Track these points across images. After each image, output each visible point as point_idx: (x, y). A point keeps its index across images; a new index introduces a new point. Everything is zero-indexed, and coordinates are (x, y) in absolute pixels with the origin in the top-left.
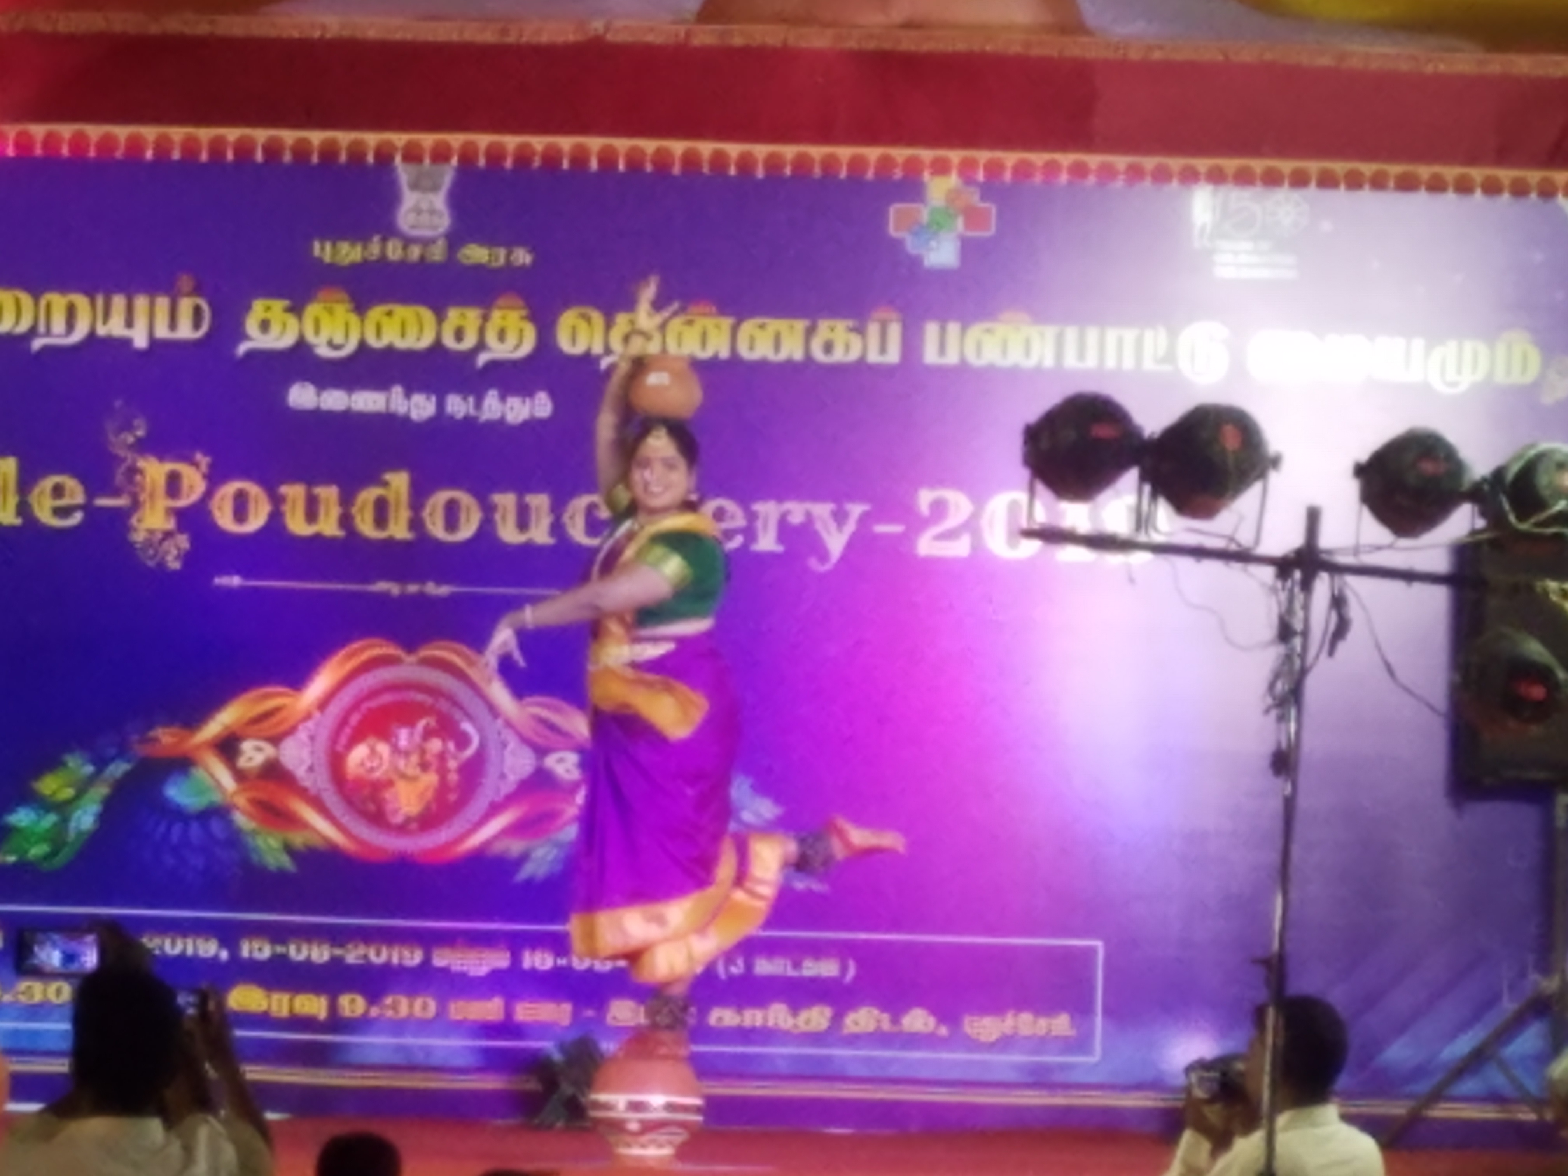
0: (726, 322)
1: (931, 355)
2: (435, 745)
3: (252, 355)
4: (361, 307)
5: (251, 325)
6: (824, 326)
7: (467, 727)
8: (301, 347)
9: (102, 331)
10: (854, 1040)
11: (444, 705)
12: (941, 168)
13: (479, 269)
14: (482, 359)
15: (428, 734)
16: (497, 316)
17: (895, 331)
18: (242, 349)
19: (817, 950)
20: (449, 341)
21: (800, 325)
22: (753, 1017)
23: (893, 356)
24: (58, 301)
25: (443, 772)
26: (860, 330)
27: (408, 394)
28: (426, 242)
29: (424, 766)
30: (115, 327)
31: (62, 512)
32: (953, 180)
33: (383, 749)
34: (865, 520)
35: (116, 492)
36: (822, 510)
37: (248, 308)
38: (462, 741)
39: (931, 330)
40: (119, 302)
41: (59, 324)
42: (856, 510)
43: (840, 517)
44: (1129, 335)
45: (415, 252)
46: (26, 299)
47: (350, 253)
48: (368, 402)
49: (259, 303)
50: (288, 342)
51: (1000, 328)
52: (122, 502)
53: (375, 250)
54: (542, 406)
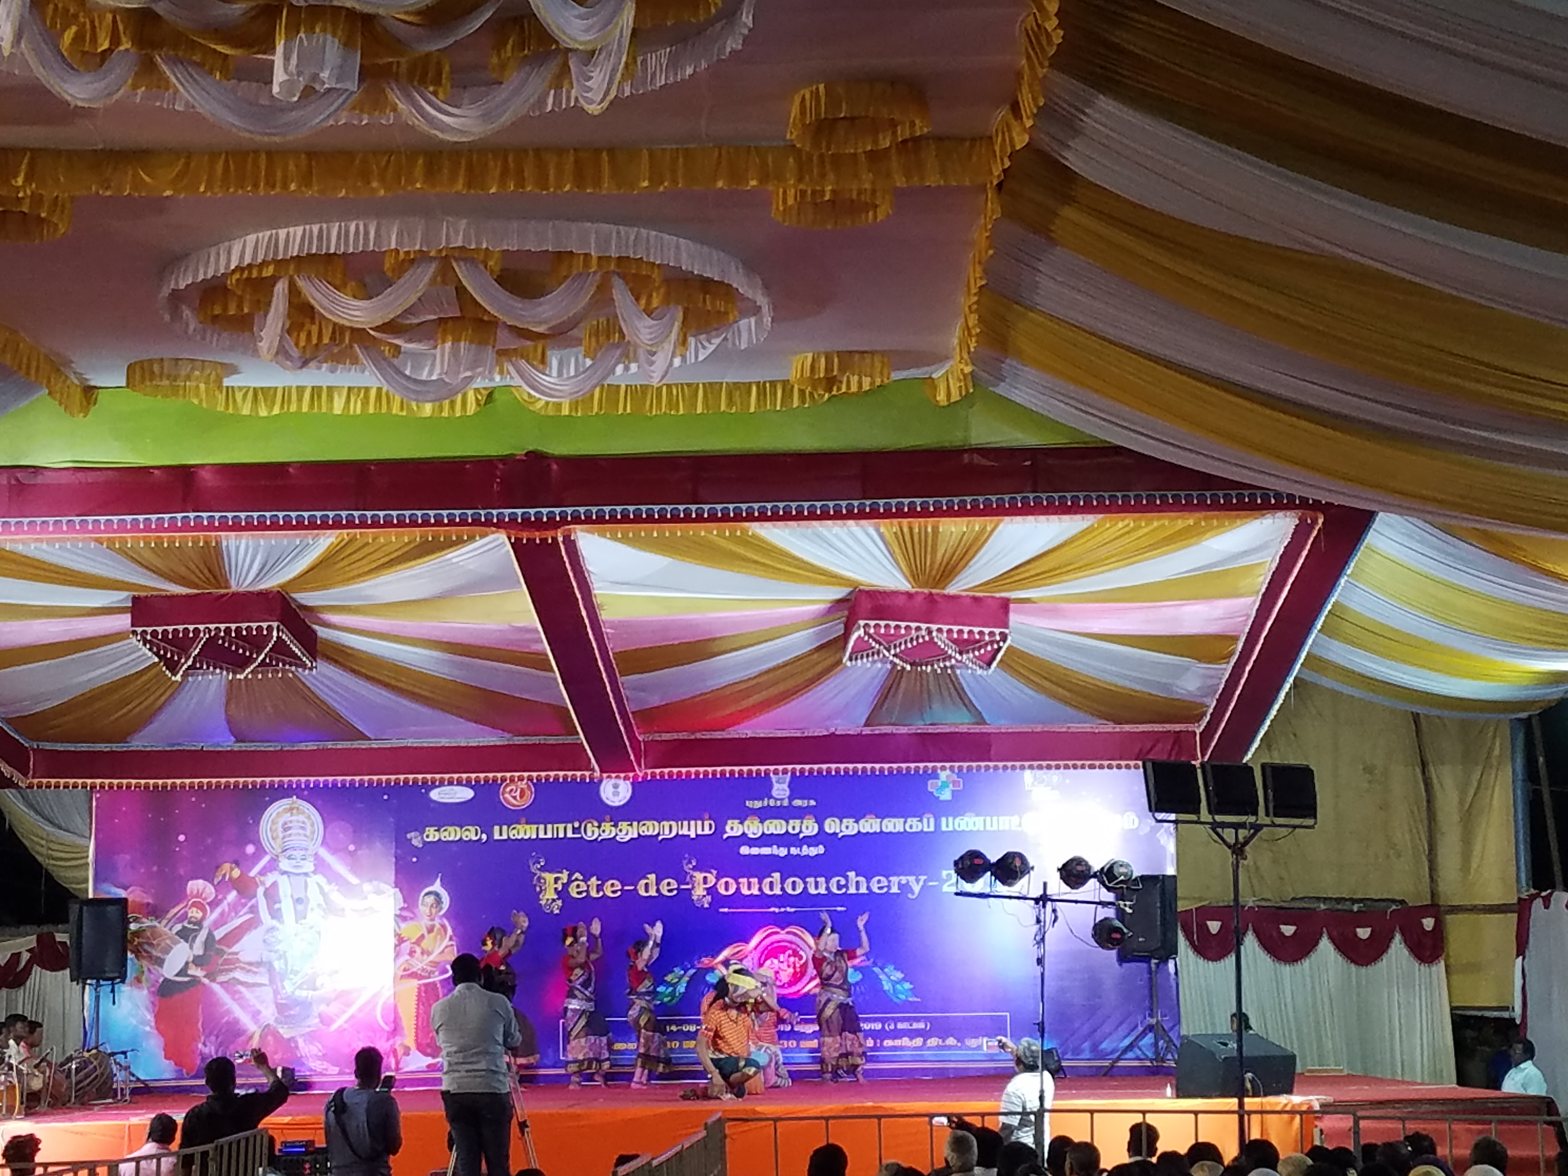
0: (879, 820)
1: (944, 828)
2: (792, 959)
3: (728, 838)
4: (762, 822)
5: (728, 828)
6: (909, 820)
7: (801, 953)
8: (744, 834)
9: (680, 833)
10: (929, 1049)
11: (794, 946)
12: (943, 768)
13: (800, 807)
14: (801, 836)
16: (805, 821)
17: (932, 821)
18: (725, 836)
19: (917, 1020)
20: (791, 831)
21: (902, 820)
22: (897, 1042)
23: (932, 829)
24: (666, 824)
25: (794, 967)
26: (921, 821)
27: (778, 847)
28: (782, 799)
29: (789, 966)
30: (684, 831)
31: (670, 891)
32: (948, 772)
33: (775, 961)
34: (925, 881)
35: (687, 884)
36: (912, 879)
37: (726, 823)
39: (944, 820)
40: (685, 823)
41: (667, 831)
42: (923, 878)
43: (918, 881)
44: (1007, 818)
45: (779, 803)
46: (656, 823)
47: (758, 804)
48: (766, 851)
49: (730, 822)
50: (739, 833)
51: (966, 819)
52: (689, 887)
53: (766, 803)
54: (821, 849)
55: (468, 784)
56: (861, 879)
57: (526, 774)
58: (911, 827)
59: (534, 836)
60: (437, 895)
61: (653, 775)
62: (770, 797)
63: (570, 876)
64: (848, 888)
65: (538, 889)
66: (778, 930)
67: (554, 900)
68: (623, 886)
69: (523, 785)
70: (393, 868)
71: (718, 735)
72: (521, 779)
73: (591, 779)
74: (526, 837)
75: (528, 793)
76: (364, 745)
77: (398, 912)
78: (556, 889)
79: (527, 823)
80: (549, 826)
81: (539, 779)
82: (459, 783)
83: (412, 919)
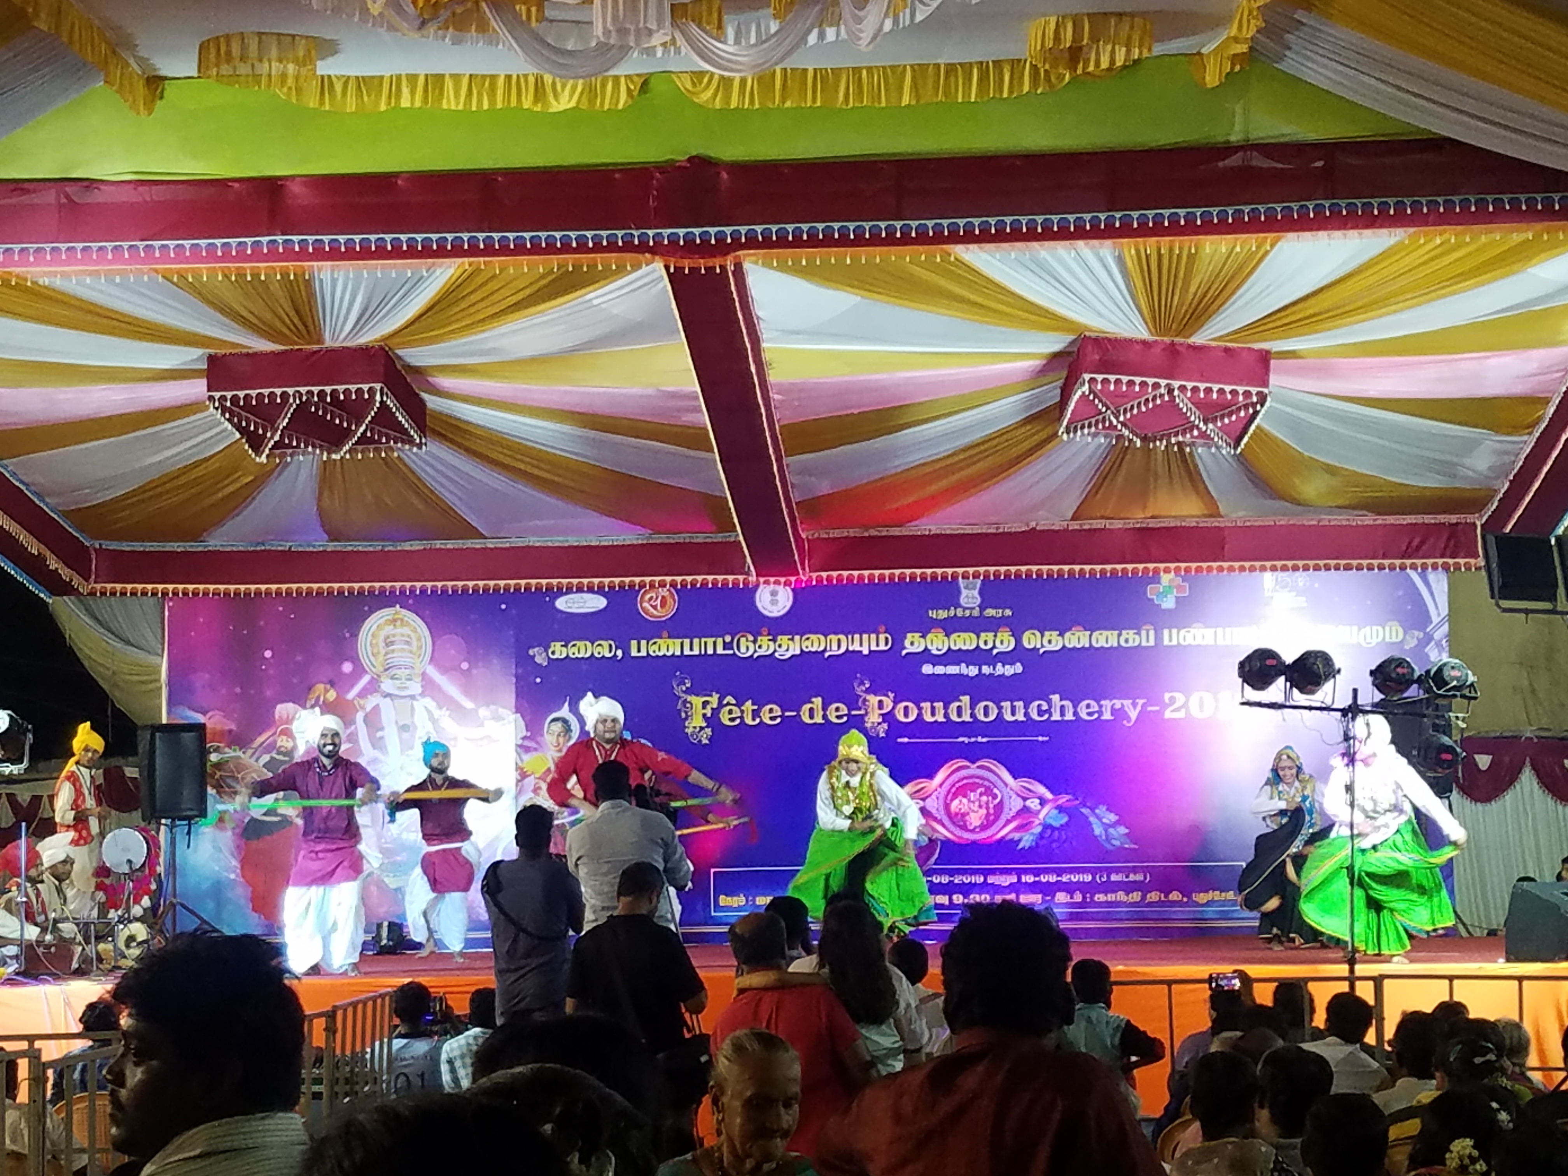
0: (1088, 633)
1: (1166, 642)
2: (984, 798)
3: (907, 654)
4: (948, 635)
5: (907, 643)
6: (1124, 632)
7: (996, 791)
8: (926, 649)
9: (851, 648)
10: (1150, 904)
11: (986, 783)
12: (1167, 571)
13: (993, 618)
14: (995, 652)
15: (981, 794)
16: (1000, 635)
17: (1152, 633)
18: (904, 652)
19: (1134, 870)
20: (982, 646)
21: (1116, 633)
22: (1111, 897)
23: (1152, 643)
24: (834, 638)
25: (987, 808)
26: (1139, 634)
27: (967, 666)
28: (973, 608)
29: (981, 807)
30: (856, 647)
31: (839, 717)
32: (1172, 574)
34: (1144, 706)
35: (860, 709)
36: (1127, 703)
37: (905, 638)
38: (995, 797)
39: (1166, 632)
40: (857, 636)
41: (835, 647)
42: (1140, 702)
43: (1134, 705)
45: (967, 613)
46: (822, 637)
47: (942, 614)
48: (952, 670)
49: (909, 635)
50: (921, 649)
51: (1192, 631)
52: (862, 712)
53: (952, 613)
54: (1018, 668)
55: (600, 591)
56: (1066, 703)
57: (668, 579)
58: (1127, 641)
59: (678, 653)
60: (565, 721)
61: (819, 580)
62: (957, 605)
63: (720, 700)
64: (1051, 715)
65: (683, 715)
66: (967, 763)
67: (702, 728)
68: (783, 711)
69: (663, 592)
70: (513, 688)
71: (896, 531)
72: (662, 585)
73: (746, 583)
74: (669, 654)
75: (670, 601)
76: (476, 544)
77: (520, 742)
78: (704, 715)
79: (669, 637)
80: (696, 641)
81: (684, 584)
82: (591, 590)
83: (536, 750)
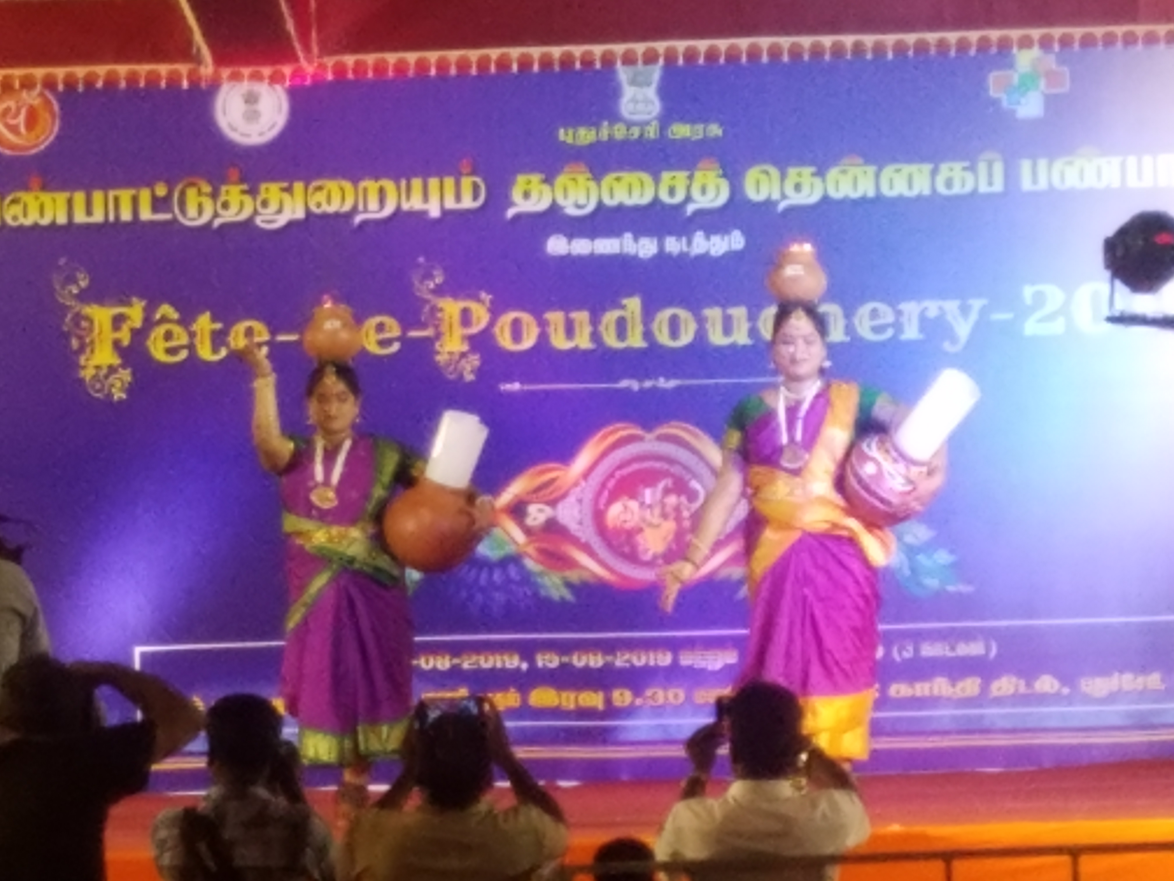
0: (871, 170)
1: (1026, 184)
2: (672, 500)
3: (518, 217)
4: (597, 176)
5: (516, 195)
6: (944, 168)
7: (695, 485)
8: (554, 209)
9: (406, 206)
10: (999, 701)
12: (1026, 43)
13: (685, 141)
14: (690, 209)
15: (667, 491)
16: (699, 175)
17: (998, 168)
18: (511, 213)
19: (967, 635)
20: (665, 197)
21: (927, 168)
22: (921, 689)
23: (998, 186)
24: (371, 186)
25: (678, 519)
26: (972, 168)
27: (636, 239)
29: (664, 516)
30: (415, 203)
31: (384, 343)
32: (1035, 52)
33: (633, 505)
34: (984, 312)
35: (423, 326)
36: (951, 306)
37: (513, 183)
38: (692, 496)
39: (1026, 166)
40: (417, 183)
41: (373, 204)
42: (977, 304)
43: (965, 310)
45: (636, 132)
46: (348, 186)
47: (585, 136)
48: (606, 246)
49: (521, 180)
50: (543, 205)
51: (1079, 162)
52: (428, 333)
53: (604, 134)
54: (736, 241)
56: (832, 309)
57: (39, 72)
58: (949, 183)
59: (62, 219)
61: (340, 71)
63: (149, 312)
65: (75, 343)
67: (112, 369)
68: (273, 332)
69: (33, 97)
72: (27, 84)
73: (194, 82)
74: (45, 221)
75: (44, 117)
78: (117, 344)
79: (45, 188)
80: (98, 196)
81: (70, 84)
